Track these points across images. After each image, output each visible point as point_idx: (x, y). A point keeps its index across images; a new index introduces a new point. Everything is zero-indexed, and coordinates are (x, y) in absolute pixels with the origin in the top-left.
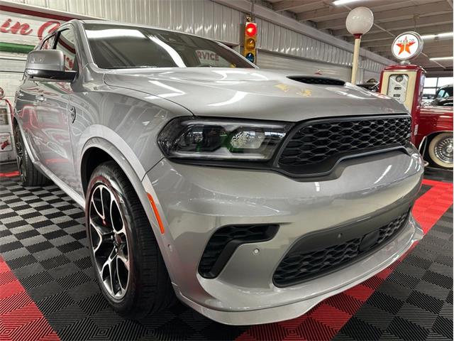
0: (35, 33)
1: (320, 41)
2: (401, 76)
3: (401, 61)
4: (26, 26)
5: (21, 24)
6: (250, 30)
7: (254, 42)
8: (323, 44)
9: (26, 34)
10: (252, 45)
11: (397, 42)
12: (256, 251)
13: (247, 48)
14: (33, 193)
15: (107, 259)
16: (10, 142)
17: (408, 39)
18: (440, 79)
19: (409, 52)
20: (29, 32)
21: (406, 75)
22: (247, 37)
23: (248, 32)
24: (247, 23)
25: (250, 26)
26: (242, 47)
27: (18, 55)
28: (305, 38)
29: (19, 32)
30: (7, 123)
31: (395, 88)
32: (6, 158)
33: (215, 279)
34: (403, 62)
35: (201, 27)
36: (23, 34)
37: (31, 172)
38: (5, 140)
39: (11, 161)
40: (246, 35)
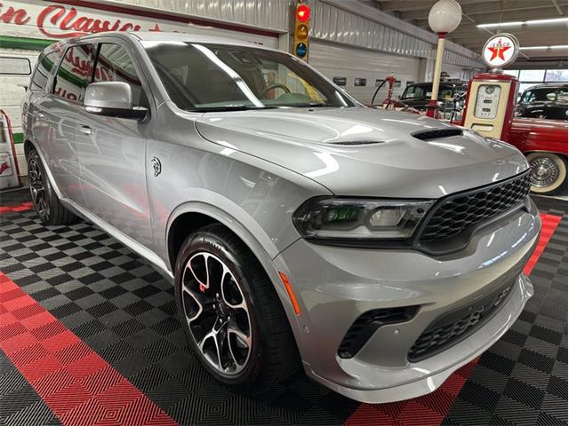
0: (34, 21)
1: (385, 26)
2: (492, 87)
3: (493, 68)
4: (22, 13)
5: (16, 10)
6: (302, 14)
7: (307, 30)
8: (387, 29)
9: (22, 24)
10: (304, 33)
11: (489, 46)
12: (397, 332)
13: (299, 37)
14: (61, 235)
15: (210, 331)
16: (9, 164)
17: (502, 43)
18: (522, 71)
19: (502, 58)
20: (26, 21)
21: (498, 86)
22: (298, 23)
23: (299, 16)
24: (299, 5)
25: (302, 8)
26: (292, 35)
27: (14, 52)
28: (367, 21)
29: (13, 21)
30: (4, 140)
31: (485, 101)
32: (6, 185)
33: (352, 359)
34: (495, 70)
35: (242, 4)
36: (18, 22)
37: (56, 210)
38: (3, 162)
39: (12, 188)
40: (297, 20)
